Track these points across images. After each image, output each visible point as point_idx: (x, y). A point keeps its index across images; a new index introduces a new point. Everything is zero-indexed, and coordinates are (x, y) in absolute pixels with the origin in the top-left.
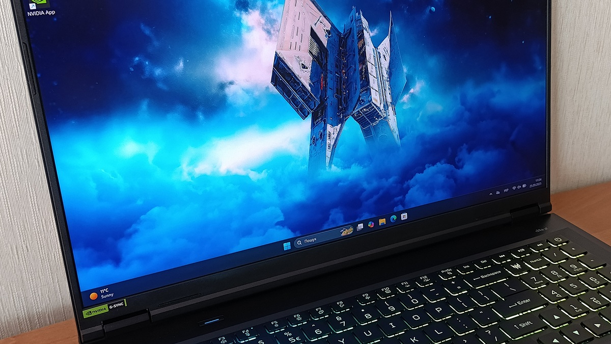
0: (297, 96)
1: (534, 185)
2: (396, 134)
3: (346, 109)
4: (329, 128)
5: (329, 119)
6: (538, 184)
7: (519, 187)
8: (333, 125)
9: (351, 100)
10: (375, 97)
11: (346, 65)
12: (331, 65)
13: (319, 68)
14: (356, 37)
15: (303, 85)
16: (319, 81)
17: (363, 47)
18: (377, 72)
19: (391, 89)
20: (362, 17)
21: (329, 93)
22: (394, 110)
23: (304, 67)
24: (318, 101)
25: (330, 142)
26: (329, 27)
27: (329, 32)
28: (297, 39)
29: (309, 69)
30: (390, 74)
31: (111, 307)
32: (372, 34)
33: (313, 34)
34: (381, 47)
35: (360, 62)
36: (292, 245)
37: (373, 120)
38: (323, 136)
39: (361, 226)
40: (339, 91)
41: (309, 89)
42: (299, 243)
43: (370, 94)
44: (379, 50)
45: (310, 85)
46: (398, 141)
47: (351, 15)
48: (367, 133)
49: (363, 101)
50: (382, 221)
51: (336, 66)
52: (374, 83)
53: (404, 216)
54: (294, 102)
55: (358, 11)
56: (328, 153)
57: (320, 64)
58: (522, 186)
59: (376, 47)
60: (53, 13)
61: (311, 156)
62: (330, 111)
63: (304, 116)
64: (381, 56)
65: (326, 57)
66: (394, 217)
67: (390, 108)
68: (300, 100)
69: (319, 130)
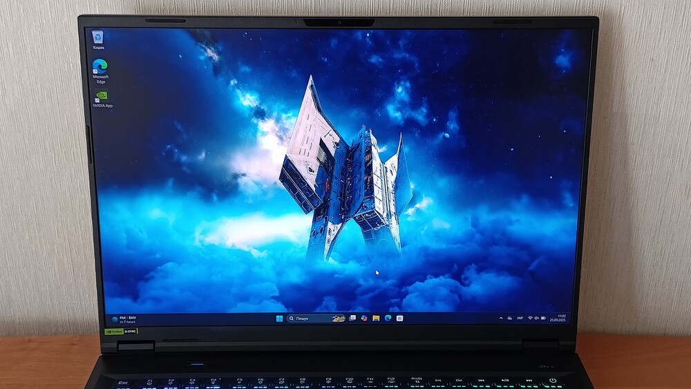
0: (302, 194)
1: (556, 320)
2: (398, 241)
3: (348, 211)
4: (330, 225)
5: (331, 217)
6: (560, 320)
7: (536, 318)
8: (333, 223)
9: (354, 205)
10: (379, 206)
11: (352, 174)
12: (337, 171)
13: (325, 173)
14: (363, 152)
15: (308, 185)
16: (324, 184)
17: (369, 161)
18: (382, 183)
19: (395, 200)
20: (371, 135)
21: (333, 195)
22: (397, 220)
23: (311, 170)
24: (322, 201)
25: (330, 237)
26: (338, 140)
27: (337, 144)
28: (307, 147)
29: (316, 173)
30: (396, 188)
31: (126, 332)
32: (380, 151)
33: (322, 144)
34: (388, 164)
35: (365, 173)
36: (284, 319)
37: (375, 226)
38: (323, 231)
39: (353, 317)
40: (342, 195)
41: (314, 189)
42: (291, 318)
43: (374, 202)
44: (386, 165)
45: (315, 186)
46: (400, 249)
47: (360, 132)
48: (367, 235)
49: (366, 207)
50: (376, 318)
51: (342, 174)
52: (378, 193)
53: (400, 318)
54: (298, 198)
55: (367, 129)
56: (327, 246)
57: (327, 170)
58: (540, 318)
59: (383, 162)
60: (111, 106)
61: (310, 246)
62: (332, 211)
63: (307, 211)
64: (388, 170)
65: (333, 165)
66: (390, 317)
67: (393, 218)
68: (304, 197)
69: (320, 225)
